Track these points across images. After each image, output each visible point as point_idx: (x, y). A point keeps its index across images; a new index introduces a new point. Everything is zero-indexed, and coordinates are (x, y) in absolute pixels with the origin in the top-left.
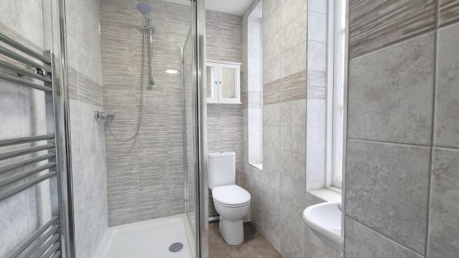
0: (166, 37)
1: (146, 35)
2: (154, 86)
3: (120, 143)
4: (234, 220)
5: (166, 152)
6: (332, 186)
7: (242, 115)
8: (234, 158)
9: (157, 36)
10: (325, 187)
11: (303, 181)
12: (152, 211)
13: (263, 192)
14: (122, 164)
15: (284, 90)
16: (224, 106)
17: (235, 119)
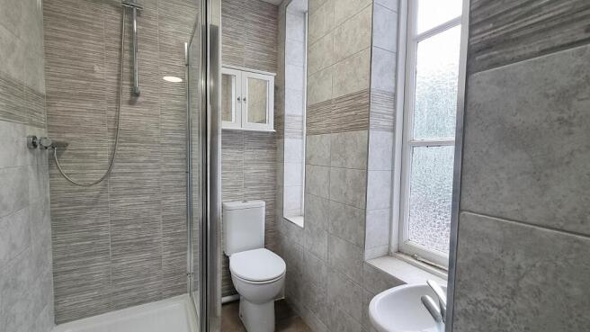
0: (160, 24)
1: (126, 18)
2: (140, 99)
3: (77, 188)
4: (260, 301)
5: (159, 202)
6: (399, 252)
7: (276, 148)
8: (264, 209)
9: (146, 20)
10: (388, 254)
11: (361, 246)
12: (133, 294)
13: (304, 260)
14: (80, 223)
15: (337, 115)
16: (249, 134)
17: (265, 154)
